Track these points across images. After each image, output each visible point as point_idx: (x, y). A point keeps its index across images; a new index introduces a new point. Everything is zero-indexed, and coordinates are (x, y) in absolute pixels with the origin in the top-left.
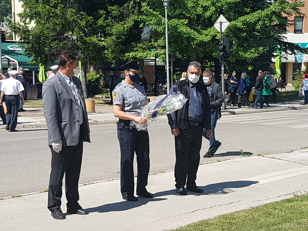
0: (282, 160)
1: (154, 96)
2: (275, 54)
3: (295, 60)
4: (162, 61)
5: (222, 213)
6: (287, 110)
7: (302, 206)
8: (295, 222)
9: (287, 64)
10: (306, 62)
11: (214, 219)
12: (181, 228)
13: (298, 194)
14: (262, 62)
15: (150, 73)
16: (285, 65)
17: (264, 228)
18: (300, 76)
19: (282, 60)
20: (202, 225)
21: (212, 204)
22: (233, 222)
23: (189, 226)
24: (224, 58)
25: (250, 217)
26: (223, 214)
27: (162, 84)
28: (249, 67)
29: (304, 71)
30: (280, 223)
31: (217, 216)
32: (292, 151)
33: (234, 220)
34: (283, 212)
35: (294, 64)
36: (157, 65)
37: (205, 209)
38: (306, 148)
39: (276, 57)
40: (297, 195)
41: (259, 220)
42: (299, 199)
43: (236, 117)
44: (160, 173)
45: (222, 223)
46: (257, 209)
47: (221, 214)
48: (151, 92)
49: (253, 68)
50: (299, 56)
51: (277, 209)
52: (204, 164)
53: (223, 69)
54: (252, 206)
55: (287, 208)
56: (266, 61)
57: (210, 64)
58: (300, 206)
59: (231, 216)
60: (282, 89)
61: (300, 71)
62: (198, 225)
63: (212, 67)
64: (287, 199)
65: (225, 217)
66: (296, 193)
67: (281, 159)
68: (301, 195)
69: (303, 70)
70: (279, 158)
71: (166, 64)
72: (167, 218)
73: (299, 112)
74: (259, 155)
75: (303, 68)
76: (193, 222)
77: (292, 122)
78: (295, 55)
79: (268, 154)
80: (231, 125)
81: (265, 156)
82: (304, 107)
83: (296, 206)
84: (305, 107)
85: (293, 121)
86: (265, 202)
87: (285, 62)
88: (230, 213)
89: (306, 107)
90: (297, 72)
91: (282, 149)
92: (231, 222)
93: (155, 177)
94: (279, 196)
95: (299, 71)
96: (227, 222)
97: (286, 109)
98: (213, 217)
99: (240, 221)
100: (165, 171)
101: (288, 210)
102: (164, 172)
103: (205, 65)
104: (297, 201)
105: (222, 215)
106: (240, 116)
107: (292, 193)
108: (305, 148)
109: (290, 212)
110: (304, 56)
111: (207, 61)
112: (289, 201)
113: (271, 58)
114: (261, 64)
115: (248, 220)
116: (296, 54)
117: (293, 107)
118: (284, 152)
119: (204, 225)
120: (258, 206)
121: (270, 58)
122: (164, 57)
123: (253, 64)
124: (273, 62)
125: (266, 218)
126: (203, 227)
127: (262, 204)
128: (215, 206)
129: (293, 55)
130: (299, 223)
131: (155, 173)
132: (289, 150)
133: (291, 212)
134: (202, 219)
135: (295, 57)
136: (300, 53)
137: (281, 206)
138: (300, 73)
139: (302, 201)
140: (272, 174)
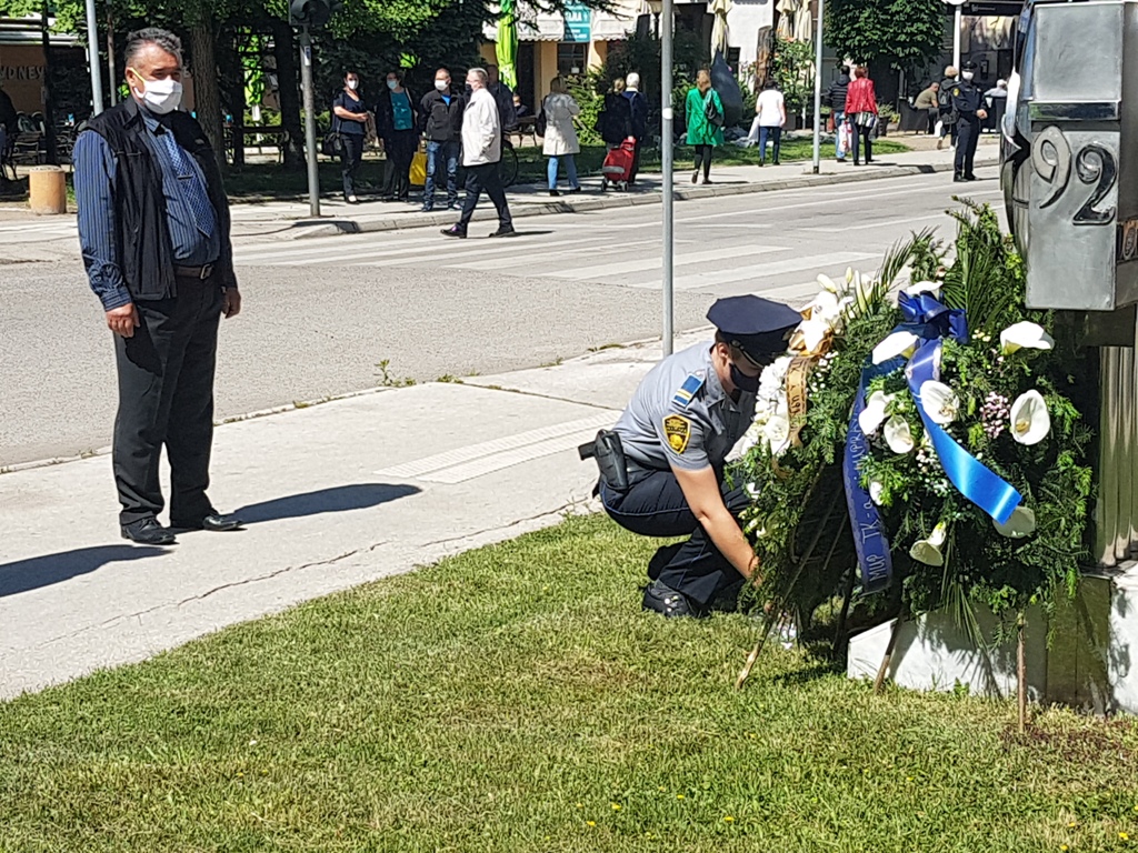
0: (525, 393)
1: (47, 163)
2: (494, 9)
3: (566, 33)
4: (71, 27)
5: (312, 593)
6: (540, 214)
7: (590, 553)
8: (566, 610)
9: (536, 47)
10: (601, 39)
11: (282, 617)
12: (162, 657)
13: (577, 509)
14: (447, 38)
15: (24, 75)
16: (532, 52)
17: (461, 638)
18: (583, 90)
19: (519, 31)
20: (241, 642)
21: (277, 564)
22: (351, 621)
23: (191, 646)
24: (308, 19)
25: (414, 599)
26: (316, 597)
27: (74, 117)
28: (402, 58)
29: (597, 73)
30: (516, 614)
31: (295, 604)
32: (560, 360)
33: (355, 617)
34: (526, 578)
35: (560, 45)
36: (51, 43)
37: (251, 583)
38: (605, 347)
39: (499, 19)
40: (573, 513)
41: (444, 608)
42: (581, 527)
43: (361, 242)
44: (79, 456)
45: (314, 627)
46: (437, 572)
47: (309, 598)
48: (33, 148)
49: (416, 60)
50: (580, 19)
51: (506, 565)
52: (247, 418)
53: (306, 62)
54: (420, 562)
55: (541, 559)
56: (463, 34)
57: (259, 42)
58: (583, 552)
59: (343, 603)
60: (521, 139)
61: (582, 74)
62: (225, 642)
63: (268, 54)
64: (539, 529)
65: (323, 606)
66: (571, 507)
67: (522, 390)
68: (588, 513)
69: (593, 69)
70: (515, 387)
71: (86, 40)
72: (107, 625)
73: (583, 220)
74: (446, 379)
75: (594, 61)
76: (206, 631)
77: (557, 258)
78: (563, 14)
79: (478, 375)
80: (344, 274)
81: (466, 380)
82: (597, 203)
83: (569, 553)
84: (601, 203)
85: (564, 255)
86: (466, 545)
87: (530, 38)
88: (342, 590)
89: (606, 202)
90: (573, 75)
91: (523, 356)
92: (344, 623)
93: (57, 473)
94: (516, 520)
95: (581, 71)
96: (330, 625)
97: (537, 211)
98: (280, 610)
99: (376, 616)
100: (99, 451)
101: (545, 567)
102: (93, 454)
103: (241, 49)
104: (574, 534)
105: (312, 601)
106: (378, 240)
107: (560, 506)
108: (602, 348)
109: (551, 573)
110: (597, 19)
111: (247, 31)
112: (546, 536)
113: (481, 23)
114: (447, 45)
115: (407, 611)
116: (568, 10)
117: (563, 204)
118: (531, 364)
119: (245, 640)
120: (442, 560)
121: (478, 24)
122: (78, 14)
123: (418, 44)
124: (488, 40)
125: (467, 600)
126: (242, 646)
127: (454, 552)
128: (288, 570)
129: (557, 12)
130: (580, 613)
131: (60, 459)
132: (546, 359)
133: (555, 575)
134: (241, 619)
135: (565, 22)
136: (580, 8)
137: (520, 557)
138: (585, 81)
139: (590, 534)
140: (490, 446)
